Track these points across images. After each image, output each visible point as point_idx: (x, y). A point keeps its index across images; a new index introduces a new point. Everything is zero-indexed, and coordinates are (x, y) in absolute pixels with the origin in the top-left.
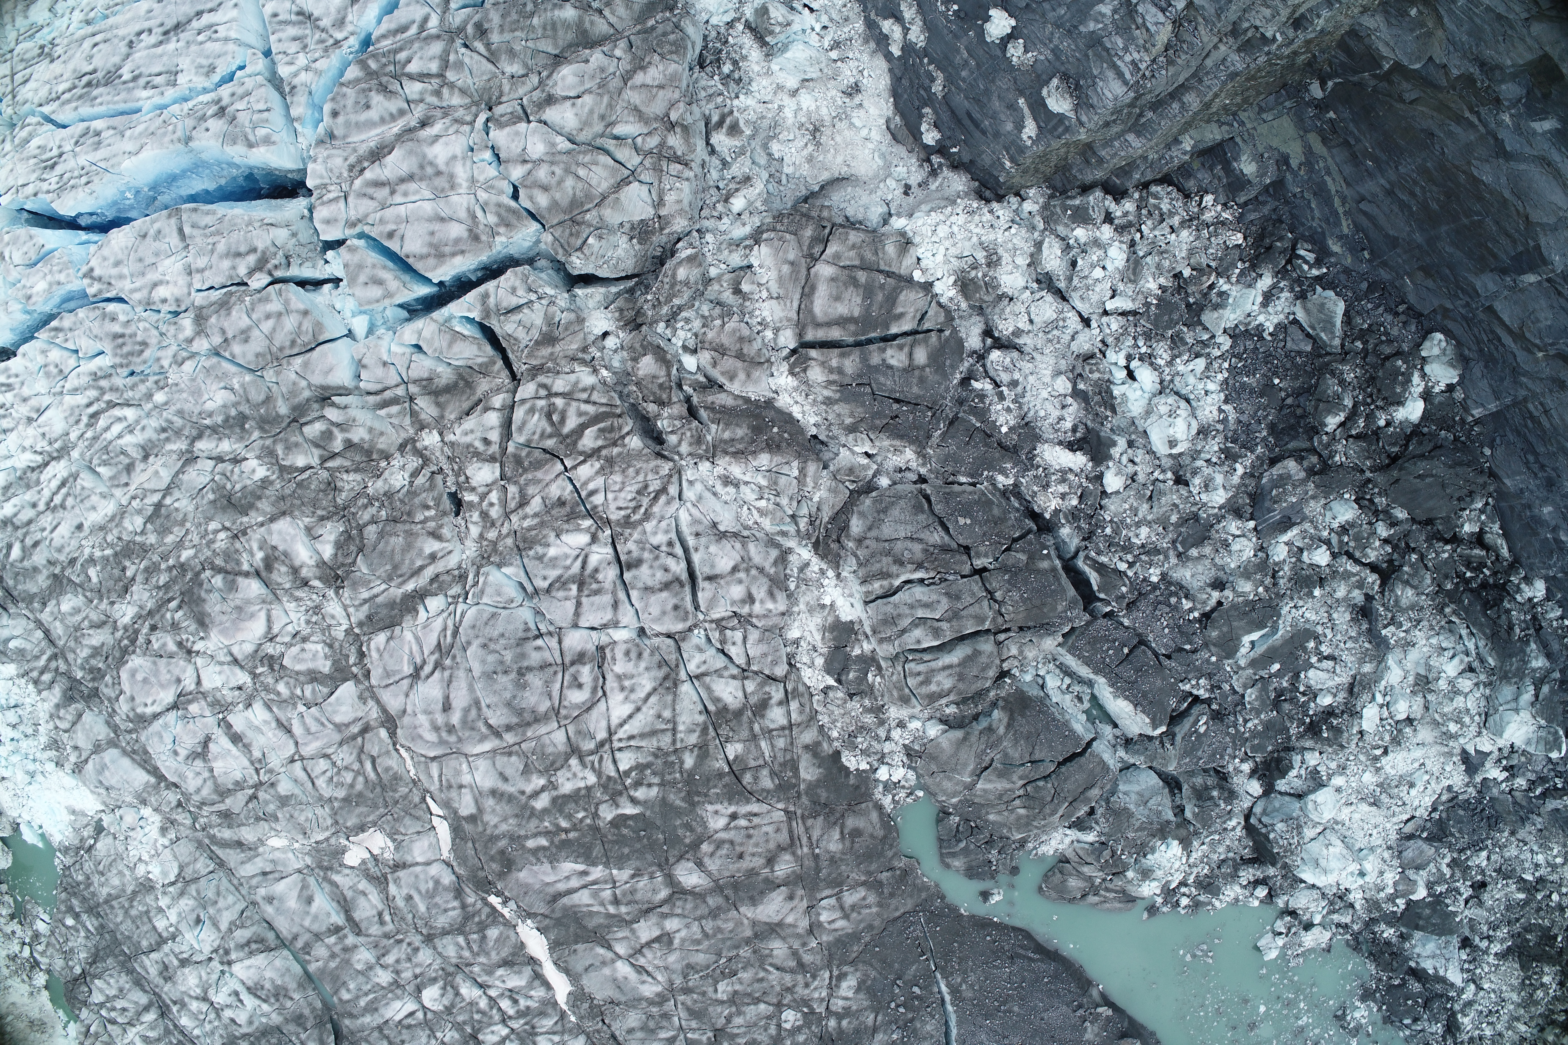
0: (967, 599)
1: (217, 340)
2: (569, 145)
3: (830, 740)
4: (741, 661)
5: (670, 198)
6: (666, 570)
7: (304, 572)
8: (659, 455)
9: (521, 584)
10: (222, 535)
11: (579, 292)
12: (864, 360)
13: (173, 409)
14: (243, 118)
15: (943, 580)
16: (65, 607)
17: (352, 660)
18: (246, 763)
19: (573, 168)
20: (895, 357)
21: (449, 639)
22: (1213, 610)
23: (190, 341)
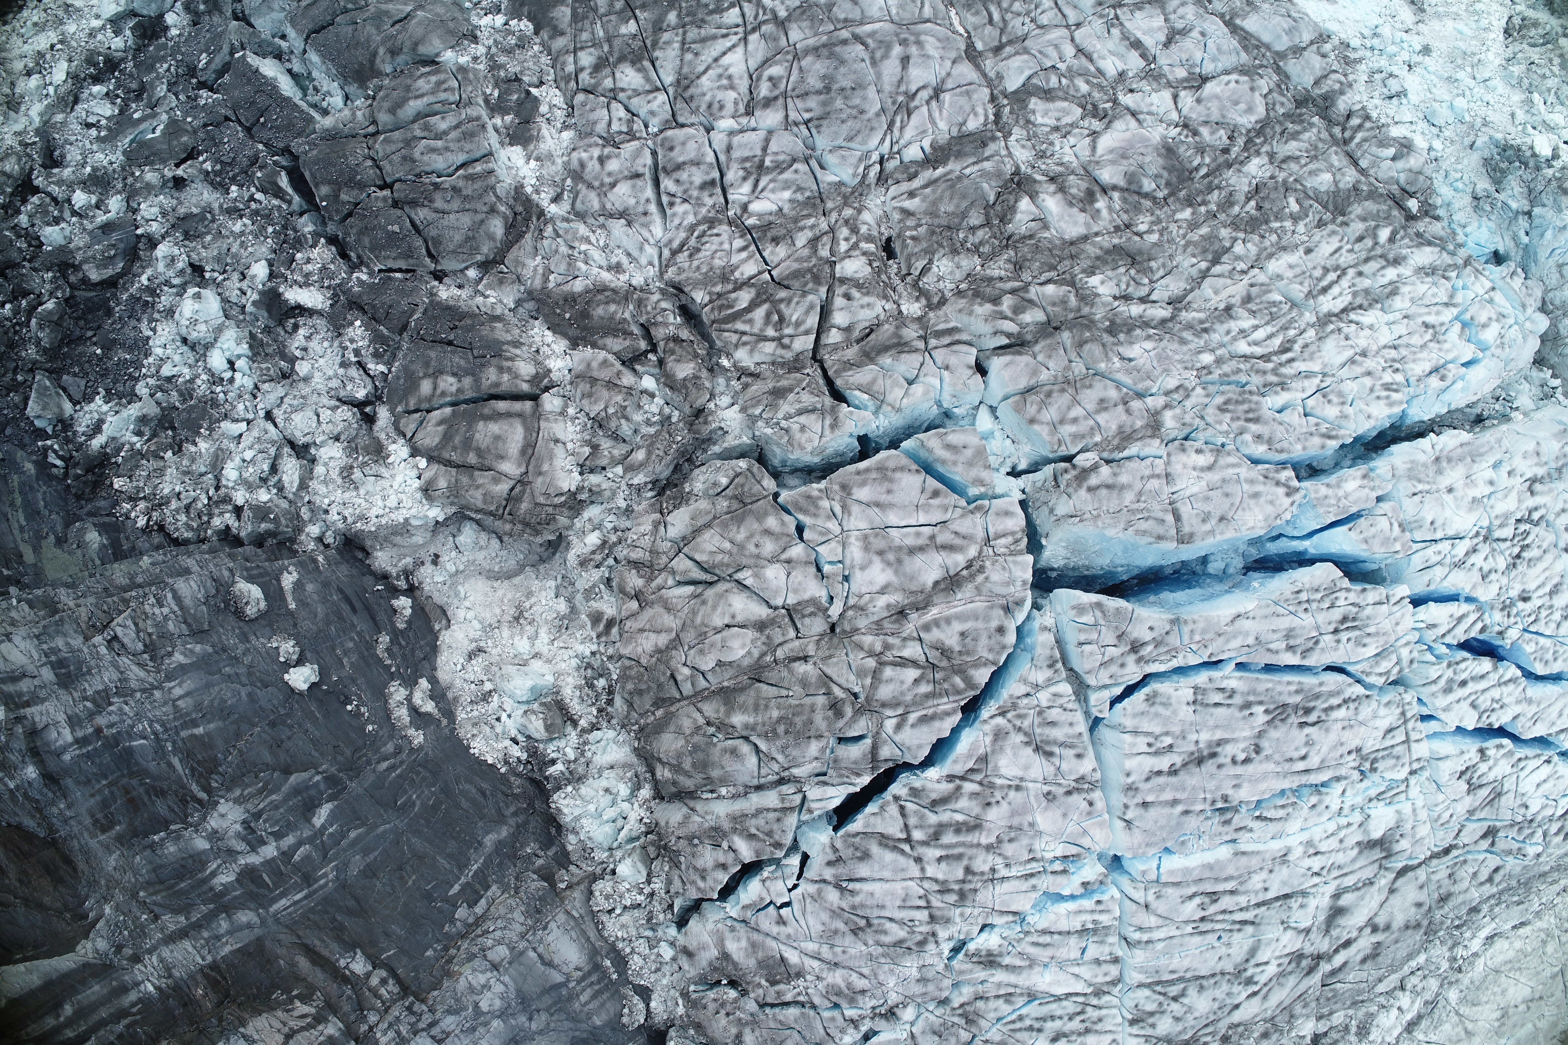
0: (396, 158)
1: (1136, 404)
2: (740, 576)
3: (542, 44)
4: (614, 105)
5: (647, 527)
6: (677, 181)
7: (1052, 188)
8: (678, 289)
9: (822, 167)
10: (1142, 228)
11: (745, 439)
12: (477, 381)
13: (1192, 346)
14: (1109, 637)
15: (419, 176)
16: (1327, 177)
17: (1007, 110)
18: (1127, 24)
19: (735, 550)
20: (448, 383)
21: (898, 119)
22: (183, 161)
23: (1167, 406)
